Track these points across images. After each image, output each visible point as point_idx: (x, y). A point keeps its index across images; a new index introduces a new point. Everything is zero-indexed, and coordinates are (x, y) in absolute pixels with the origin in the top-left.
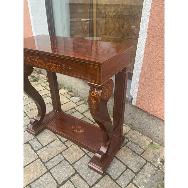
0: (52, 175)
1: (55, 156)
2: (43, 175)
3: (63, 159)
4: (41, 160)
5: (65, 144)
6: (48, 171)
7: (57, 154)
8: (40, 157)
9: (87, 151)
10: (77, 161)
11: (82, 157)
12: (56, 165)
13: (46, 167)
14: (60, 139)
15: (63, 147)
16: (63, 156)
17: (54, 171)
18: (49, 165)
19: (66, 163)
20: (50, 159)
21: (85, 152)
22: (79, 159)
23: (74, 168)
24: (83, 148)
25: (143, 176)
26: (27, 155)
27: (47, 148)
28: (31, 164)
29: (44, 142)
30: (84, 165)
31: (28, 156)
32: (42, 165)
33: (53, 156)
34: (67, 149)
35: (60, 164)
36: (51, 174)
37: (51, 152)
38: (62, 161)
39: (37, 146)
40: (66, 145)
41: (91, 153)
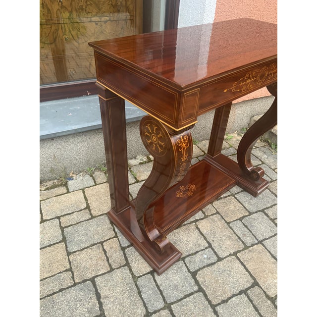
0: (268, 239)
1: (233, 231)
2: (268, 250)
3: (239, 223)
4: (239, 251)
5: (210, 216)
6: (261, 242)
7: (229, 228)
8: (232, 253)
9: (228, 193)
10: (245, 207)
11: (238, 200)
12: (251, 232)
13: (253, 245)
14: (197, 221)
15: (216, 219)
16: (234, 221)
17: (260, 235)
18: (249, 240)
19: (248, 219)
20: (239, 238)
21: (229, 196)
22: (241, 204)
23: (256, 212)
24: (222, 196)
25: (266, 160)
26: (228, 274)
27: (213, 241)
28: (247, 266)
29: (199, 245)
30: (251, 201)
31: (228, 272)
32: (250, 251)
33: (232, 234)
34: (220, 215)
35: (249, 227)
36: (265, 239)
37: (224, 235)
38: (243, 224)
39: (205, 256)
40: (212, 215)
41: (231, 190)
